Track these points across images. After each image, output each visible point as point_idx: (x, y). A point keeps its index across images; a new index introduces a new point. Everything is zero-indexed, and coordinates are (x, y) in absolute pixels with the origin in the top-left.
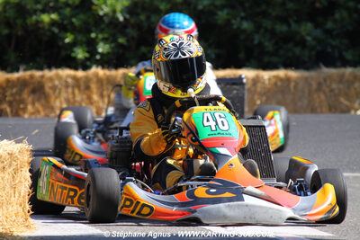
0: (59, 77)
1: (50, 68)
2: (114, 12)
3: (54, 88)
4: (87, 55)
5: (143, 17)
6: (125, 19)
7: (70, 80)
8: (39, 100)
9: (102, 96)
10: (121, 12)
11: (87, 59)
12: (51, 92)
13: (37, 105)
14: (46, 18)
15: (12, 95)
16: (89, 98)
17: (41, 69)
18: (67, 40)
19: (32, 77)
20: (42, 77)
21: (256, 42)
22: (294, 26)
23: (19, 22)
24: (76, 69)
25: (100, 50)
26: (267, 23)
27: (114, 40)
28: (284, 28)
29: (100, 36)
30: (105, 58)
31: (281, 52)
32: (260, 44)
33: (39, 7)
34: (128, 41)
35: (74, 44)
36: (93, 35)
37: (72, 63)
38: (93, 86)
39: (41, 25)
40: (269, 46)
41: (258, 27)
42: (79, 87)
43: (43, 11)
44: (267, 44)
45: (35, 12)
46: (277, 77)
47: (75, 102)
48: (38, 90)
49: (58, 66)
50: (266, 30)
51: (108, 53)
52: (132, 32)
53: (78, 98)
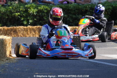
0: (20, 28)
1: (18, 26)
2: (33, 12)
3: (19, 31)
4: (27, 23)
5: (40, 14)
6: (36, 14)
7: (23, 29)
8: (15, 34)
9: (31, 33)
10: (35, 12)
11: (27, 24)
12: (18, 32)
13: (15, 35)
14: (17, 14)
15: (9, 32)
16: (28, 33)
17: (16, 26)
18: (22, 19)
19: (13, 28)
20: (16, 28)
21: (68, 20)
22: (77, 16)
23: (10, 15)
24: (24, 26)
25: (30, 22)
26: (71, 15)
27: (34, 19)
28: (75, 16)
29: (30, 18)
30: (31, 24)
31: (74, 22)
32: (69, 20)
33: (15, 11)
34: (37, 19)
35: (24, 20)
36: (28, 18)
37: (23, 25)
38: (29, 30)
39: (16, 16)
40: (71, 21)
41: (68, 16)
42: (25, 31)
43: (16, 12)
44: (70, 20)
45: (14, 12)
46: (73, 28)
47: (24, 34)
48: (15, 31)
49: (20, 26)
50: (70, 17)
51: (32, 22)
52: (38, 17)
53: (25, 33)
